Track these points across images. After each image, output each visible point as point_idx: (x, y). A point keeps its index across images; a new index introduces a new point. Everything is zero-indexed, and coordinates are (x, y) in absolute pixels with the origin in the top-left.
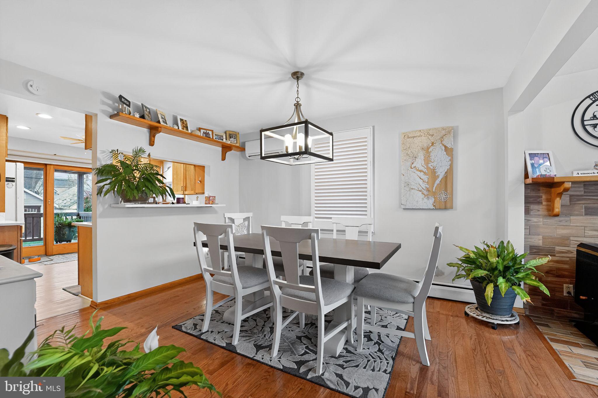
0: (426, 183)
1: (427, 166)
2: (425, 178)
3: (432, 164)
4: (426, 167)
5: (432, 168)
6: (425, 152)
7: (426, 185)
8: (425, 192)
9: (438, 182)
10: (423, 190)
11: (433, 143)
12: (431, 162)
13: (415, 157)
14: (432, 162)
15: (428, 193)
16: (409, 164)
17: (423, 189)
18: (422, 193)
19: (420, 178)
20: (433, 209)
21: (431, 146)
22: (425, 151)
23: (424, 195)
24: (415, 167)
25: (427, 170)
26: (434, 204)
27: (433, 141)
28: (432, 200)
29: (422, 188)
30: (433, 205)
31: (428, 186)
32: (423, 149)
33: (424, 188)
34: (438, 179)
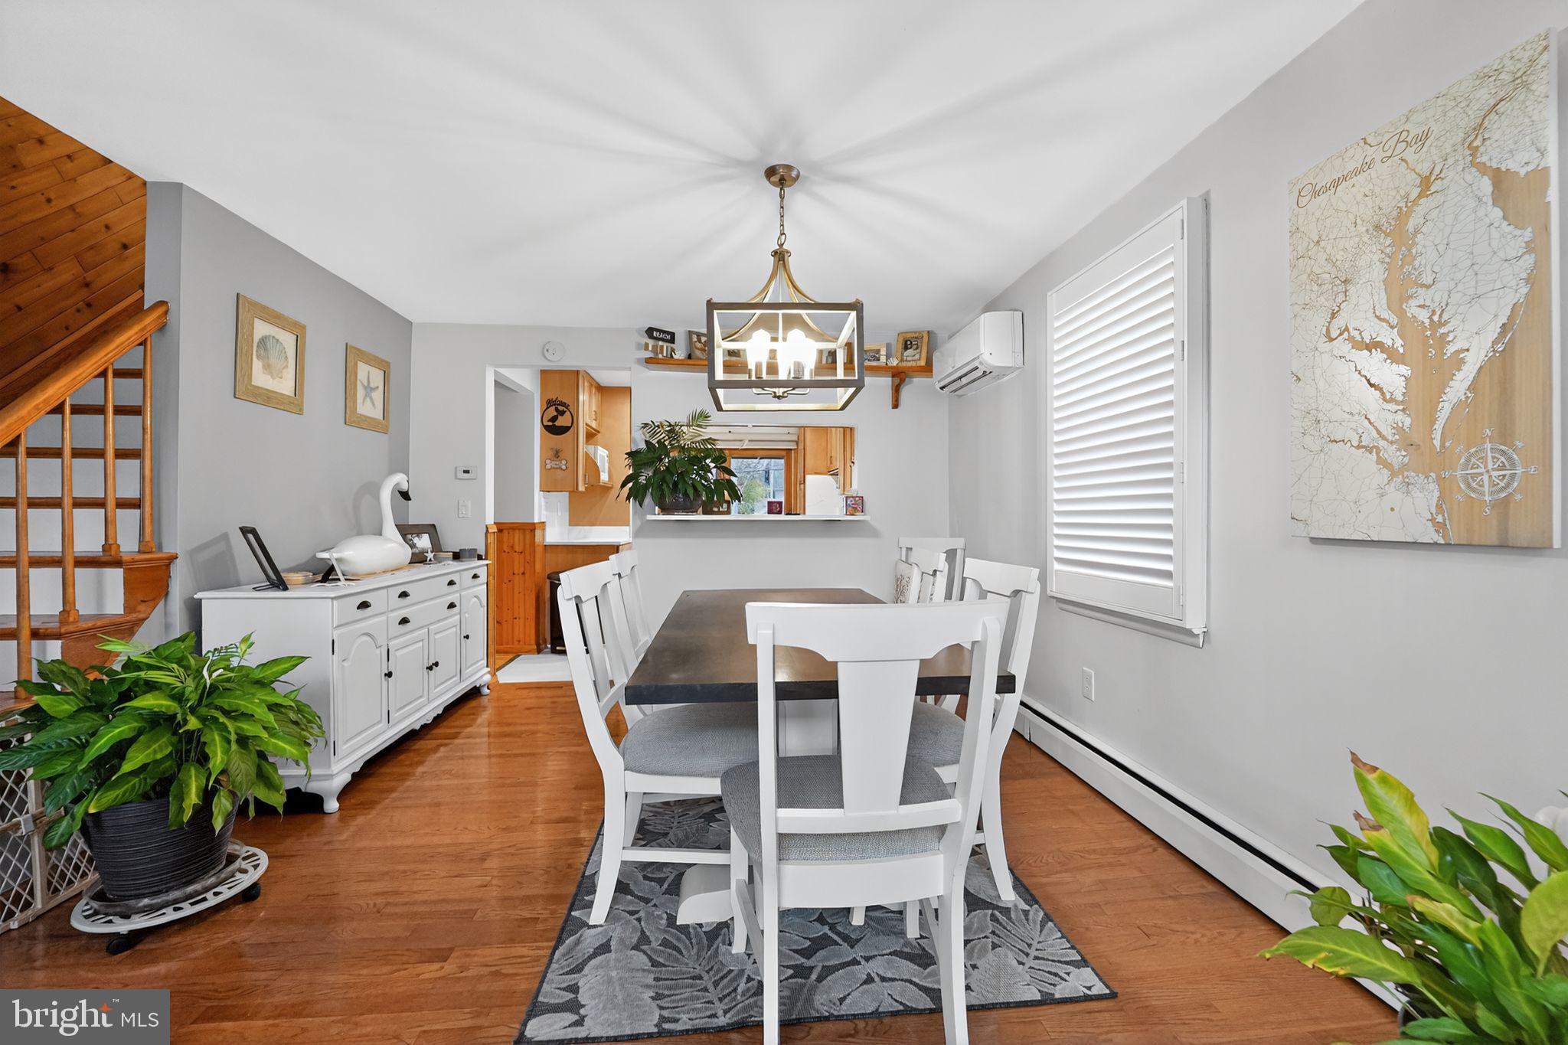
0: (1397, 403)
1: (1401, 313)
2: (1393, 376)
3: (1424, 296)
4: (1394, 320)
5: (1423, 316)
6: (1389, 241)
7: (1400, 416)
8: (1395, 455)
9: (1458, 387)
10: (1382, 443)
11: (1427, 178)
12: (1423, 286)
13: (1345, 282)
14: (1428, 287)
15: (1406, 460)
16: (1320, 320)
17: (1383, 437)
18: (1381, 461)
19: (1368, 381)
20: (1436, 544)
21: (1420, 196)
22: (1387, 235)
23: (1387, 465)
24: (1347, 329)
25: (1401, 335)
26: (1440, 519)
27: (1424, 168)
28: (1425, 497)
29: (1375, 434)
30: (1432, 520)
31: (1408, 421)
32: (1377, 227)
33: (1388, 432)
34: (1459, 376)
